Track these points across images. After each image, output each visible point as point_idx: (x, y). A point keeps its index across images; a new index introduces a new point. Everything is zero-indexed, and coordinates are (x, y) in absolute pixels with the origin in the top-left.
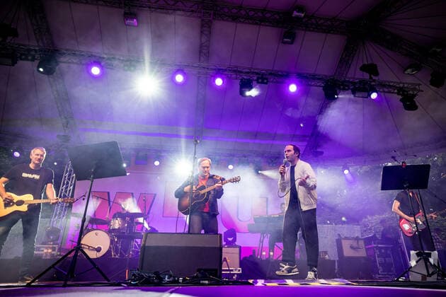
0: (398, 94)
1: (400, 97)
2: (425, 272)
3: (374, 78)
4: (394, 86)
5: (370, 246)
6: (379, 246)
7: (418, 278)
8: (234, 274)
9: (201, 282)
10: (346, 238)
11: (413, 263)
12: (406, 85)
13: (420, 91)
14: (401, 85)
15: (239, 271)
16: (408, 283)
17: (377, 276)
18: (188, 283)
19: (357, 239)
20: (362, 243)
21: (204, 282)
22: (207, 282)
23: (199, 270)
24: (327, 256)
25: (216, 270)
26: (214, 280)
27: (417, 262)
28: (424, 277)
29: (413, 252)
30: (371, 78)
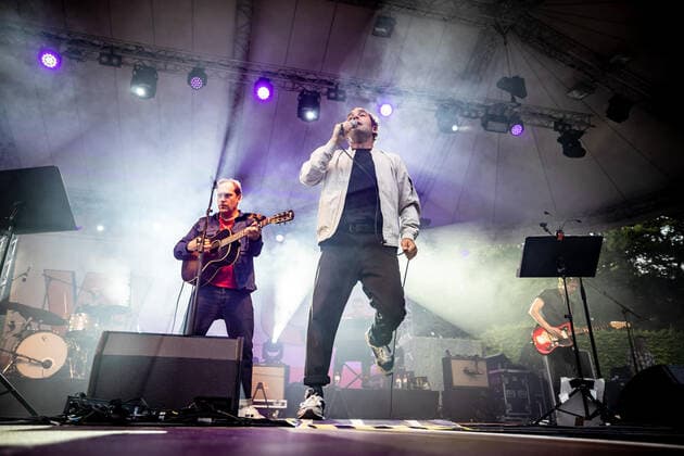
0: (556, 129)
1: (558, 135)
2: (582, 413)
3: (518, 100)
4: (550, 116)
5: (495, 371)
6: (510, 371)
7: (570, 421)
8: (274, 410)
9: (200, 420)
10: (459, 357)
11: (564, 397)
12: (568, 116)
13: (589, 125)
14: (561, 116)
15: (283, 404)
16: (554, 429)
17: (504, 418)
18: (174, 421)
19: (475, 359)
20: (482, 366)
21: (205, 420)
22: (209, 420)
23: (197, 400)
24: (426, 385)
25: (228, 400)
26: (224, 416)
27: (570, 396)
28: (580, 420)
29: (565, 380)
30: (513, 100)
